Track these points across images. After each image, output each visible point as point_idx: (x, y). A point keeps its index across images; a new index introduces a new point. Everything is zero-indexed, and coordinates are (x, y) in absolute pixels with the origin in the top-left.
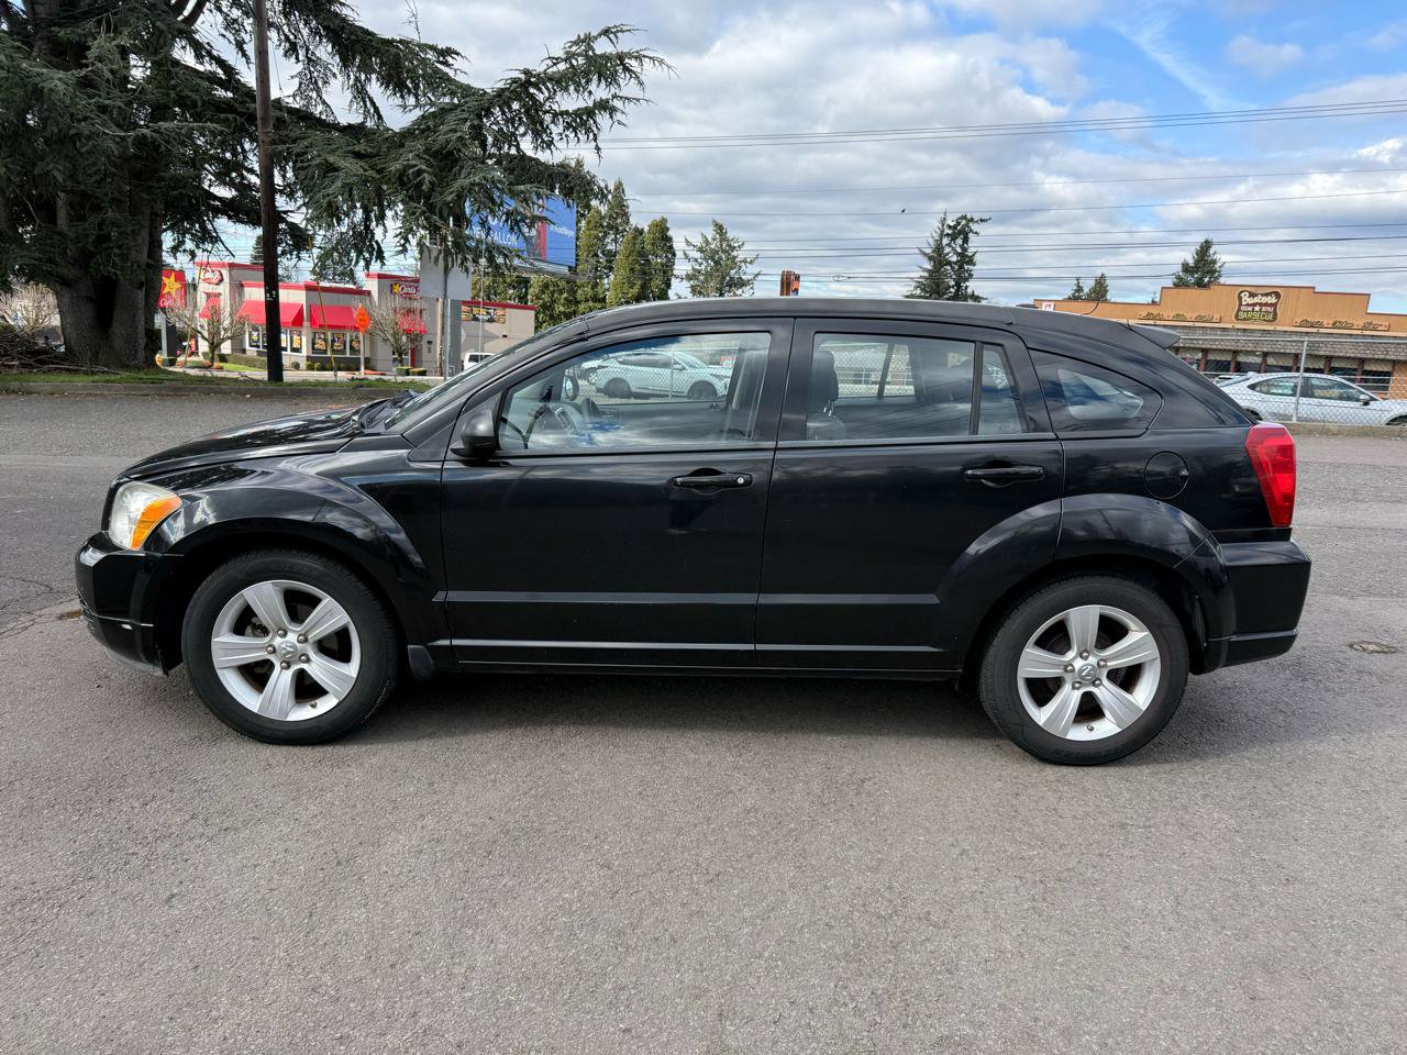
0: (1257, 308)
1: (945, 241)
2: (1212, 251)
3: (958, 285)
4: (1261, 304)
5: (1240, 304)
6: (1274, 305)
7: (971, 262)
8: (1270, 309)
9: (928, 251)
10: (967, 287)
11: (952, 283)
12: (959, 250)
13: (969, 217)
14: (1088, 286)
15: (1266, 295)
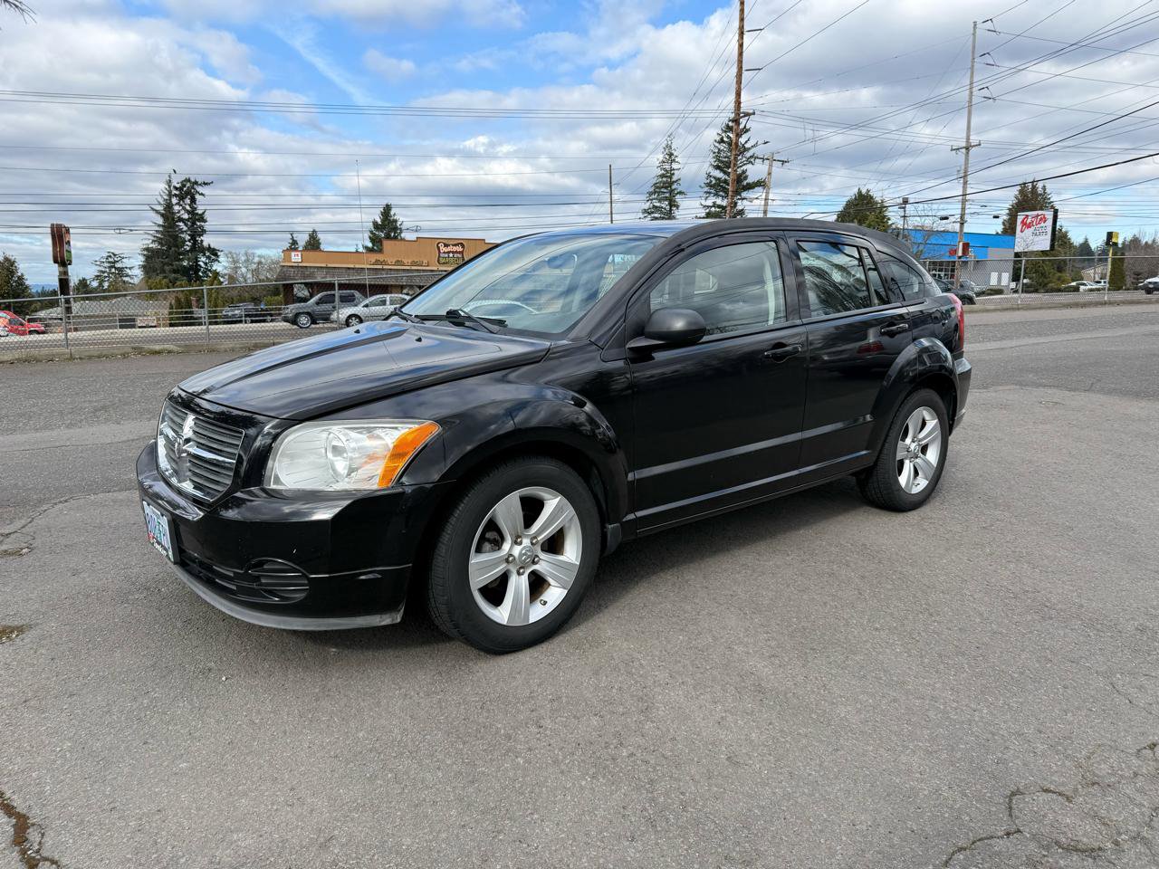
0: (451, 255)
1: (174, 200)
2: (392, 213)
3: (193, 238)
4: (453, 252)
5: (439, 252)
6: (462, 253)
7: (202, 218)
8: (460, 256)
9: (160, 208)
10: (202, 241)
11: (188, 237)
12: (188, 207)
13: (193, 180)
14: (303, 240)
15: (455, 245)
